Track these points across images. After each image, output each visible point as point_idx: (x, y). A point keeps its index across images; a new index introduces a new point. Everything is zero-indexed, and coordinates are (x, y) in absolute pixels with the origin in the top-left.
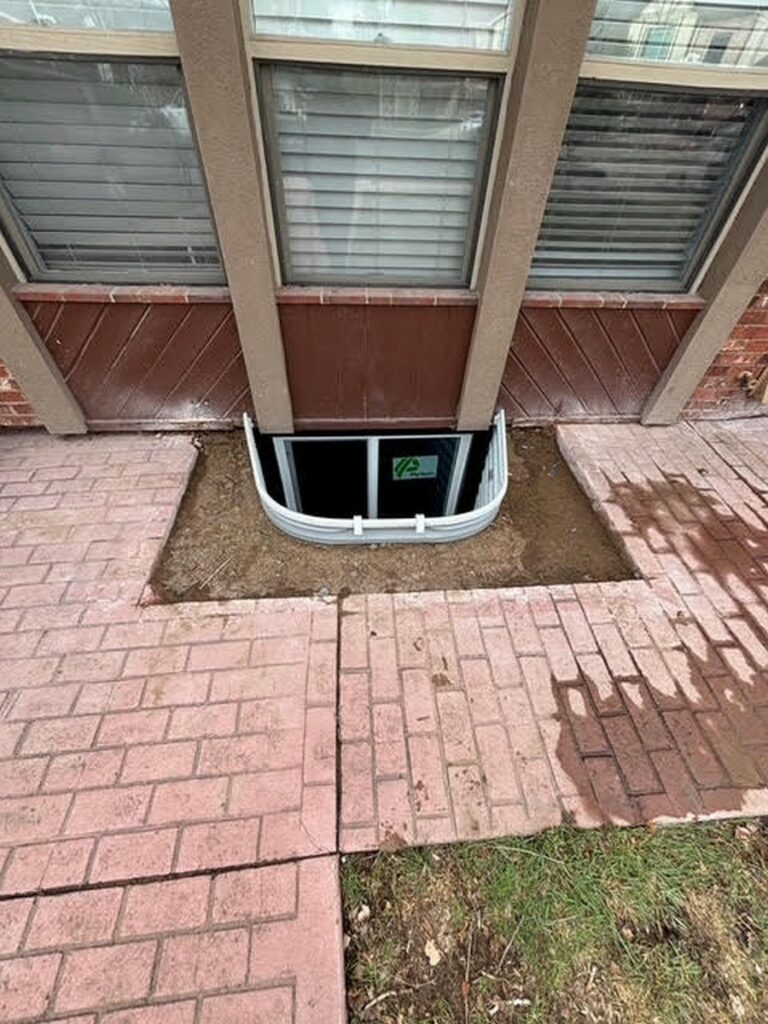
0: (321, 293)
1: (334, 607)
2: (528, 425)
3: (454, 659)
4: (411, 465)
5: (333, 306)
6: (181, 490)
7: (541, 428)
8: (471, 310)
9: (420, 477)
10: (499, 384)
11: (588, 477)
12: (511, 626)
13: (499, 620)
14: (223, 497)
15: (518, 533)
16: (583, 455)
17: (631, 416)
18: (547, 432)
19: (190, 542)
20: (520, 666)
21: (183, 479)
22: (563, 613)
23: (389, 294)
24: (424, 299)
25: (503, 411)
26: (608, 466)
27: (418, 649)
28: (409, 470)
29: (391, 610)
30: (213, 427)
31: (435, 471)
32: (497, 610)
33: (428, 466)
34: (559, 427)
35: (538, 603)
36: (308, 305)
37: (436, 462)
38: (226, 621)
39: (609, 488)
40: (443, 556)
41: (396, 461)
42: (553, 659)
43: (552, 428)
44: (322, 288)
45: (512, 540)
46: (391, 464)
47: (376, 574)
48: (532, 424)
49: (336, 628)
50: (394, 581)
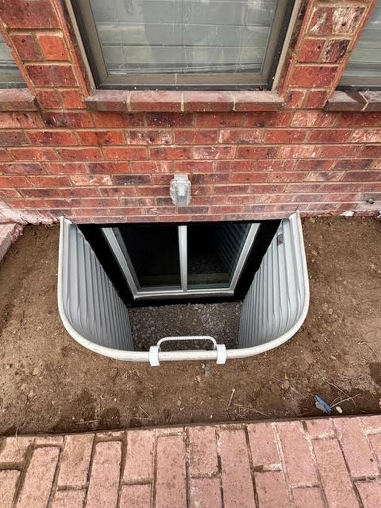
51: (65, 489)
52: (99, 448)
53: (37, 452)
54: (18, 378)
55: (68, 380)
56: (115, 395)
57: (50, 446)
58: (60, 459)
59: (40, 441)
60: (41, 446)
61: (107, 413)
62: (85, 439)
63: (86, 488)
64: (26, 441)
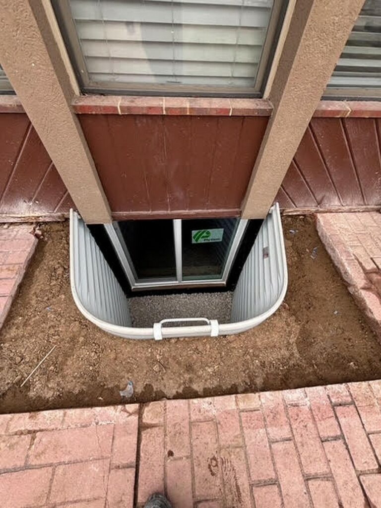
0: (118, 103)
1: (135, 418)
2: (295, 214)
3: (247, 486)
4: (205, 234)
5: (131, 117)
6: (18, 279)
7: (304, 215)
8: (263, 121)
9: (211, 241)
10: (279, 186)
11: (346, 264)
12: (298, 439)
13: (285, 433)
14: (54, 283)
15: (293, 318)
16: (340, 242)
17: (372, 207)
18: (309, 219)
19: (20, 332)
20: (308, 492)
21: (20, 268)
22: (343, 421)
23: (185, 104)
24: (221, 110)
25: (277, 204)
26: (359, 252)
27: (213, 474)
28: (203, 237)
29: (187, 421)
30: (47, 220)
31: (221, 238)
32: (283, 418)
33: (216, 235)
34: (319, 216)
35: (319, 408)
36: (106, 115)
37: (222, 232)
38: (33, 439)
39: (363, 275)
40: (232, 345)
41: (194, 232)
42: (340, 482)
43: (313, 216)
44: (120, 97)
45: (288, 325)
46: (191, 234)
47: (176, 367)
48: (298, 213)
49: (135, 446)
50: (191, 375)
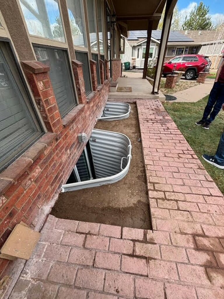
51: (156, 175)
52: (149, 169)
53: (150, 181)
54: (132, 196)
55: (133, 182)
56: (137, 171)
57: (149, 178)
58: (151, 176)
59: (148, 181)
60: (149, 181)
61: (142, 172)
62: (147, 171)
63: (155, 171)
64: (149, 184)
